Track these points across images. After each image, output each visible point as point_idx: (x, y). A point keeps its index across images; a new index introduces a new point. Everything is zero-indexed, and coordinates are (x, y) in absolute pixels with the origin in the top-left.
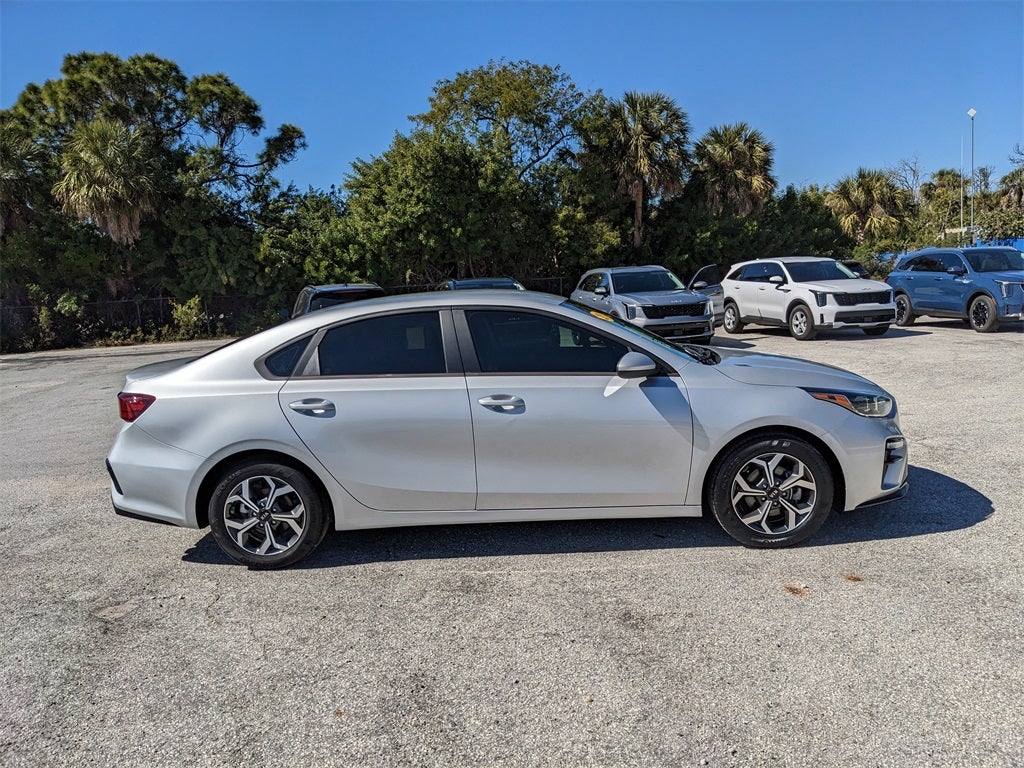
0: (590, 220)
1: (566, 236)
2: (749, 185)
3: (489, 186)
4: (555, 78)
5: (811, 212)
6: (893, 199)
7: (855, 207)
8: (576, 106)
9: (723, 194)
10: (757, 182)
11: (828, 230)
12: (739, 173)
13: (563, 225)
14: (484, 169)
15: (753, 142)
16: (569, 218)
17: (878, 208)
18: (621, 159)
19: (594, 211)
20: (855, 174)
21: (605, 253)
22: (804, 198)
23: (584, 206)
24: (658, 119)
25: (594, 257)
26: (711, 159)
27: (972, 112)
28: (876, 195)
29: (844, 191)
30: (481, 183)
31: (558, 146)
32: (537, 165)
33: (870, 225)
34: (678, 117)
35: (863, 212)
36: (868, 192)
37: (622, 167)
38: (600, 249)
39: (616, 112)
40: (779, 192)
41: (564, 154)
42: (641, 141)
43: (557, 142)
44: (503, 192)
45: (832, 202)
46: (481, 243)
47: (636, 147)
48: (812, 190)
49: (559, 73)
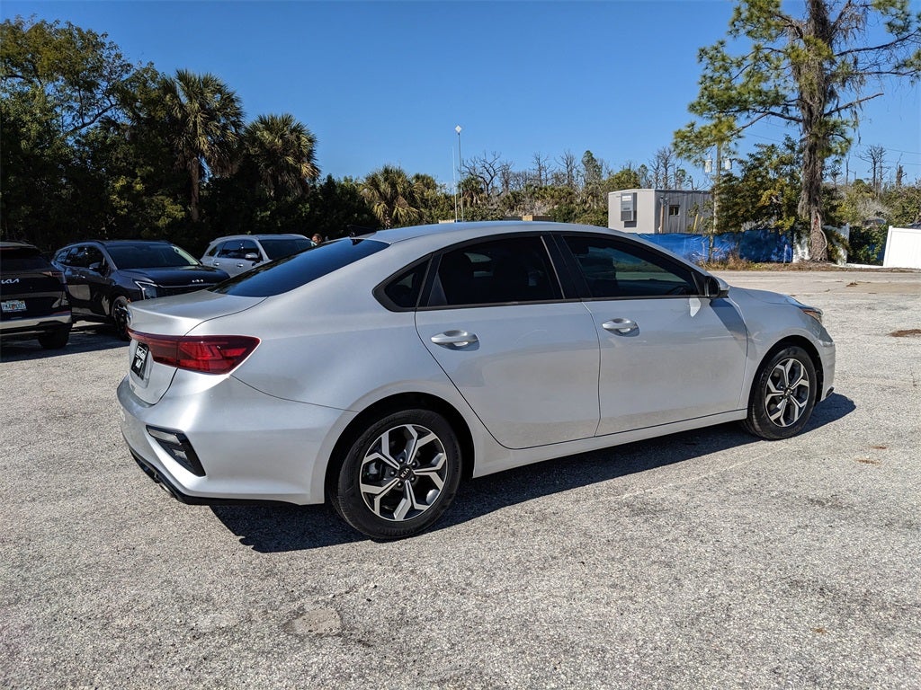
0: (149, 192)
1: (125, 207)
2: (299, 171)
3: (32, 149)
4: (103, 45)
5: (349, 199)
6: (411, 193)
7: (383, 196)
8: (125, 77)
9: (274, 177)
10: (305, 169)
11: (366, 216)
12: (290, 160)
13: (120, 194)
14: (25, 130)
15: (300, 132)
16: (128, 188)
17: (402, 200)
18: (179, 135)
19: (153, 185)
20: (382, 169)
21: (169, 226)
22: (342, 187)
23: (142, 178)
24: (214, 101)
25: (156, 229)
26: (262, 144)
27: (458, 129)
28: (400, 190)
29: (373, 182)
30: (23, 144)
31: (105, 114)
32: (84, 131)
33: (397, 214)
34: (232, 101)
35: (390, 202)
36: (393, 185)
37: (180, 143)
38: (162, 222)
39: (168, 88)
40: (322, 180)
41: (109, 123)
42: (199, 120)
43: (104, 111)
44: (49, 156)
45: (365, 192)
46: (25, 210)
47: (195, 123)
48: (346, 180)
49: (107, 41)
